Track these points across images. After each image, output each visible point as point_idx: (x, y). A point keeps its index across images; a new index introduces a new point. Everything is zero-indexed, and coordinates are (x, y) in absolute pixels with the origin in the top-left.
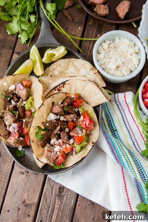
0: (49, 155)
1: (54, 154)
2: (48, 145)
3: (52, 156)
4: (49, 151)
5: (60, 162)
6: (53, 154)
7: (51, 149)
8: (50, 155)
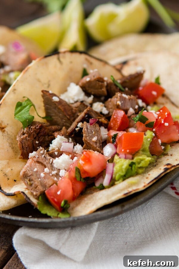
0: (35, 170)
1: (49, 173)
2: (41, 150)
3: (42, 175)
4: (38, 162)
5: (59, 193)
6: (46, 170)
7: (47, 161)
8: (37, 172)
